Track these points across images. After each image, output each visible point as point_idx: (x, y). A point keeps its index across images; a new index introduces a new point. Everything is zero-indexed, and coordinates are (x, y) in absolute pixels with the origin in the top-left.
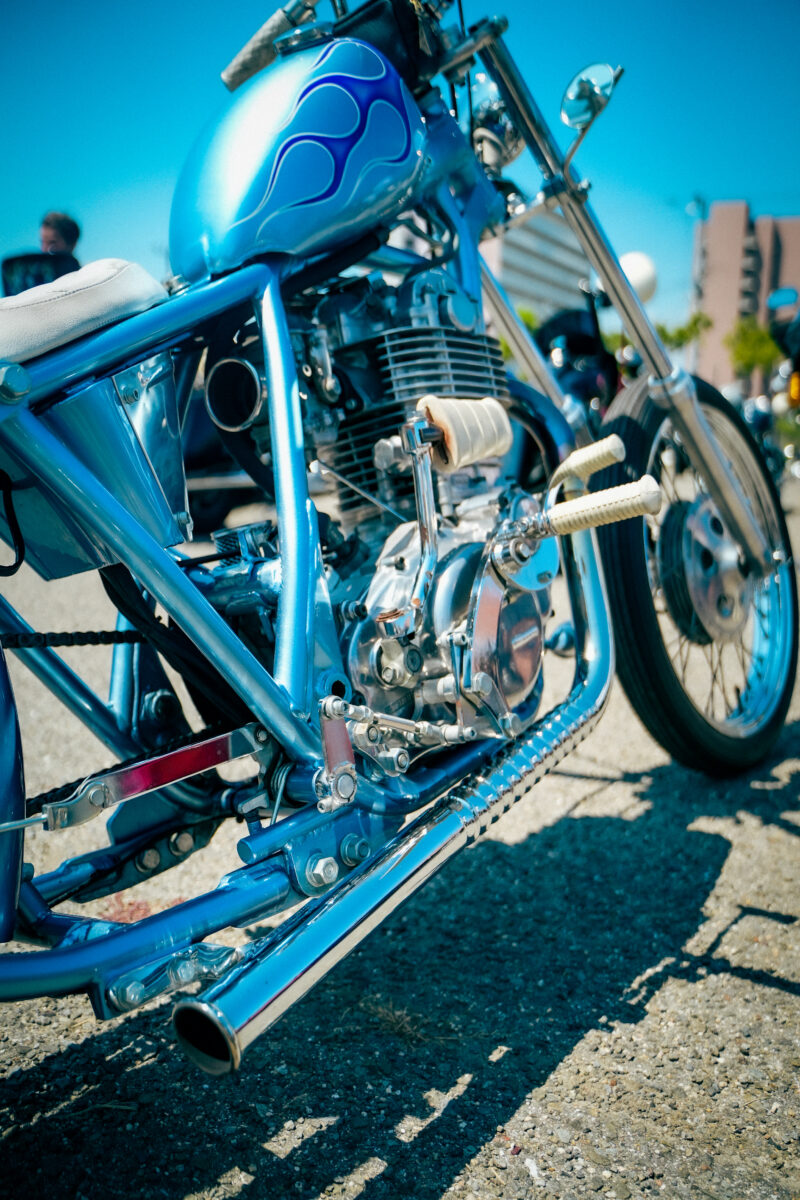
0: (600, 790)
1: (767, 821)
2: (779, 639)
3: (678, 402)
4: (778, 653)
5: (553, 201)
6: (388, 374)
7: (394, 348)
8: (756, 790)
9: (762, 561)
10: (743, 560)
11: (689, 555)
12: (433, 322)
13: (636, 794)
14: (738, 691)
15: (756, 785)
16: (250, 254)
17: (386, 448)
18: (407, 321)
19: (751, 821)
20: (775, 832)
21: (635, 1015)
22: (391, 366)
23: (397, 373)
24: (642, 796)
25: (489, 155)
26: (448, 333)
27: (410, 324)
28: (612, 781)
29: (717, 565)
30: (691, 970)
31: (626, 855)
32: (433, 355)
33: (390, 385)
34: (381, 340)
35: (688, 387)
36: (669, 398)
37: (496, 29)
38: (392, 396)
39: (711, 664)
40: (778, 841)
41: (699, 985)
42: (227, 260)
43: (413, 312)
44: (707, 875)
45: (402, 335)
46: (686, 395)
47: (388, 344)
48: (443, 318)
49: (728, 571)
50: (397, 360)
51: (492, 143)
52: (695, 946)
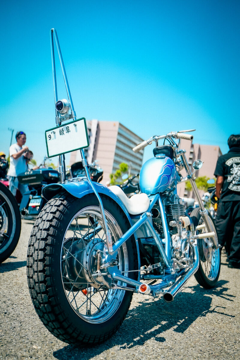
0: (185, 289)
1: (217, 296)
2: (217, 263)
3: (205, 215)
4: (217, 265)
5: (189, 180)
6: (171, 211)
7: (172, 207)
8: (214, 291)
9: (217, 246)
10: (213, 246)
11: (204, 244)
12: (177, 203)
13: (192, 290)
14: (210, 272)
15: (214, 290)
16: (156, 192)
17: (172, 223)
18: (173, 203)
19: (215, 296)
20: (219, 297)
21: (205, 316)
22: (172, 210)
23: (172, 211)
24: (193, 290)
25: (178, 170)
26: (180, 205)
27: (174, 203)
28: (187, 288)
29: (208, 247)
30: (211, 312)
31: (194, 298)
32: (177, 209)
33: (171, 213)
34: (170, 205)
35: (207, 213)
36: (203, 215)
37: (184, 152)
38: (171, 214)
39: (205, 266)
40: (220, 298)
41: (213, 314)
42: (153, 193)
43: (174, 201)
44: (209, 302)
45: (173, 205)
46: (207, 214)
47: (171, 206)
48: (179, 203)
49: (210, 247)
50: (173, 209)
51: (178, 167)
52: (211, 309)
